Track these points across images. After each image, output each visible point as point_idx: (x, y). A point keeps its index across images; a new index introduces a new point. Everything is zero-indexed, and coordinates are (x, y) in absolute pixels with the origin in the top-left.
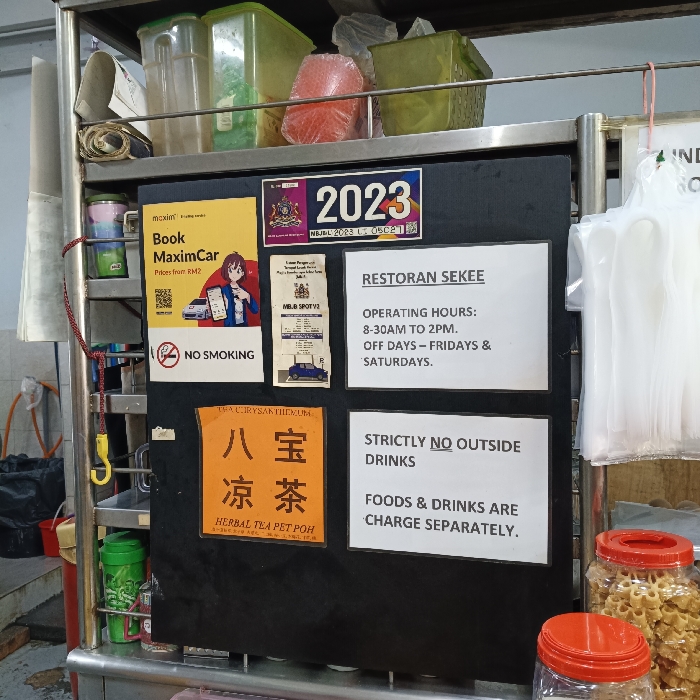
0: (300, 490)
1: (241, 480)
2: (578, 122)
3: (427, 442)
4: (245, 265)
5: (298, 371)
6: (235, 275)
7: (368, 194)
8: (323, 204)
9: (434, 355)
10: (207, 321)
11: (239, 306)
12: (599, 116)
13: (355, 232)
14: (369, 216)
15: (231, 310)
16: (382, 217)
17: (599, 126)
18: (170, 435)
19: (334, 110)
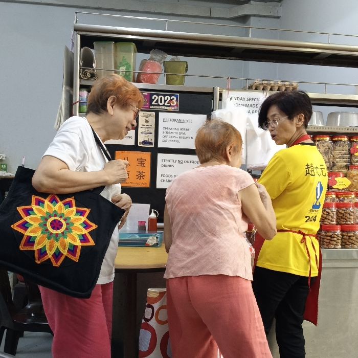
0: (143, 174)
2: (214, 88)
3: (177, 161)
5: (144, 142)
7: (166, 99)
8: (154, 100)
9: (180, 140)
12: (218, 88)
13: (162, 107)
14: (166, 104)
17: (218, 90)
19: (155, 76)
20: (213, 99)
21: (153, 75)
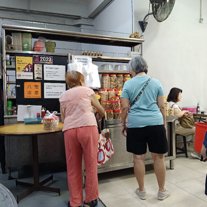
0: (38, 92)
1: (30, 91)
2: (68, 54)
3: (53, 86)
5: (38, 78)
6: (29, 66)
7: (46, 58)
8: (41, 59)
9: (54, 77)
11: (30, 70)
13: (45, 62)
14: (47, 61)
15: (29, 70)
17: (70, 55)
18: (19, 86)
19: (41, 48)
20: (68, 59)
21: (40, 48)
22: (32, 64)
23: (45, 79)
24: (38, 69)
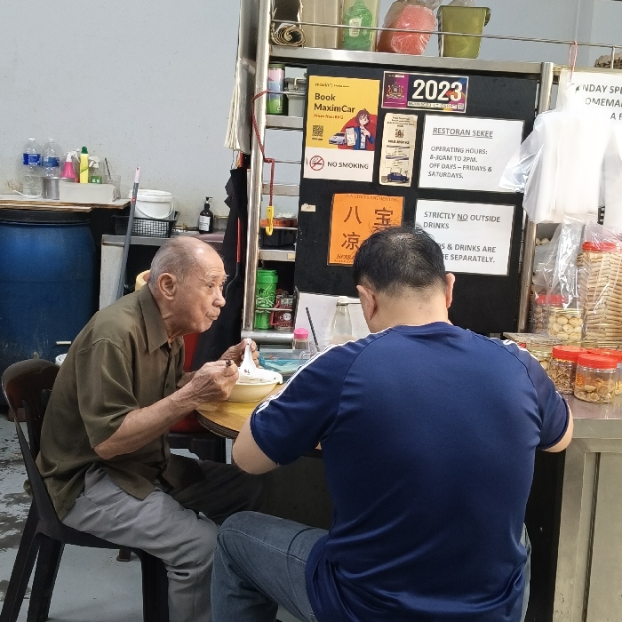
1: (354, 235)
2: (542, 65)
3: (456, 217)
4: (369, 116)
5: (392, 177)
6: (363, 121)
7: (441, 87)
8: (417, 89)
9: (465, 172)
10: (343, 145)
11: (363, 139)
12: (552, 64)
13: (432, 105)
14: (440, 98)
15: (358, 141)
16: (447, 99)
18: (312, 209)
19: (421, 38)
21: (417, 36)
22: (374, 111)
23: (424, 183)
24: (400, 134)
